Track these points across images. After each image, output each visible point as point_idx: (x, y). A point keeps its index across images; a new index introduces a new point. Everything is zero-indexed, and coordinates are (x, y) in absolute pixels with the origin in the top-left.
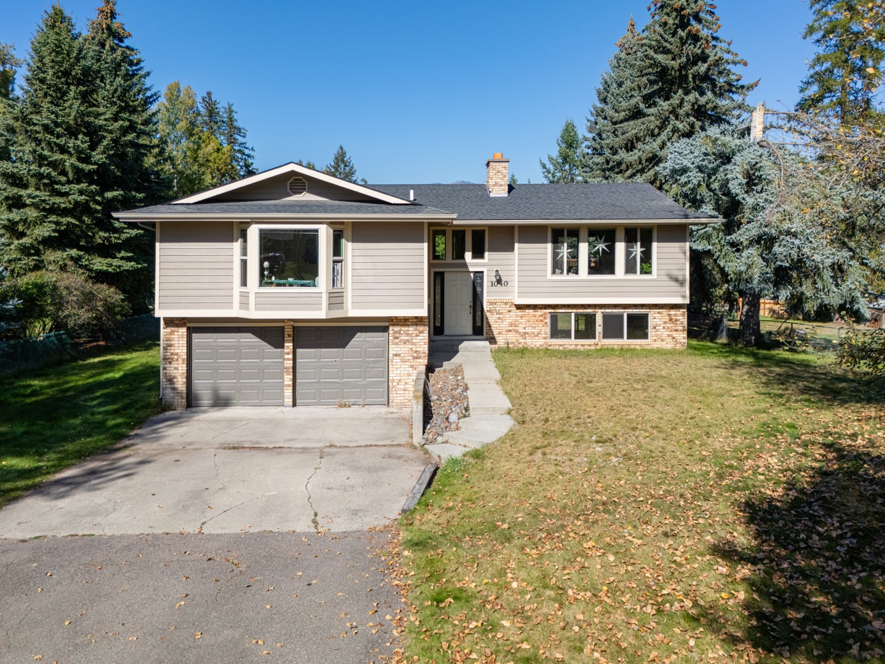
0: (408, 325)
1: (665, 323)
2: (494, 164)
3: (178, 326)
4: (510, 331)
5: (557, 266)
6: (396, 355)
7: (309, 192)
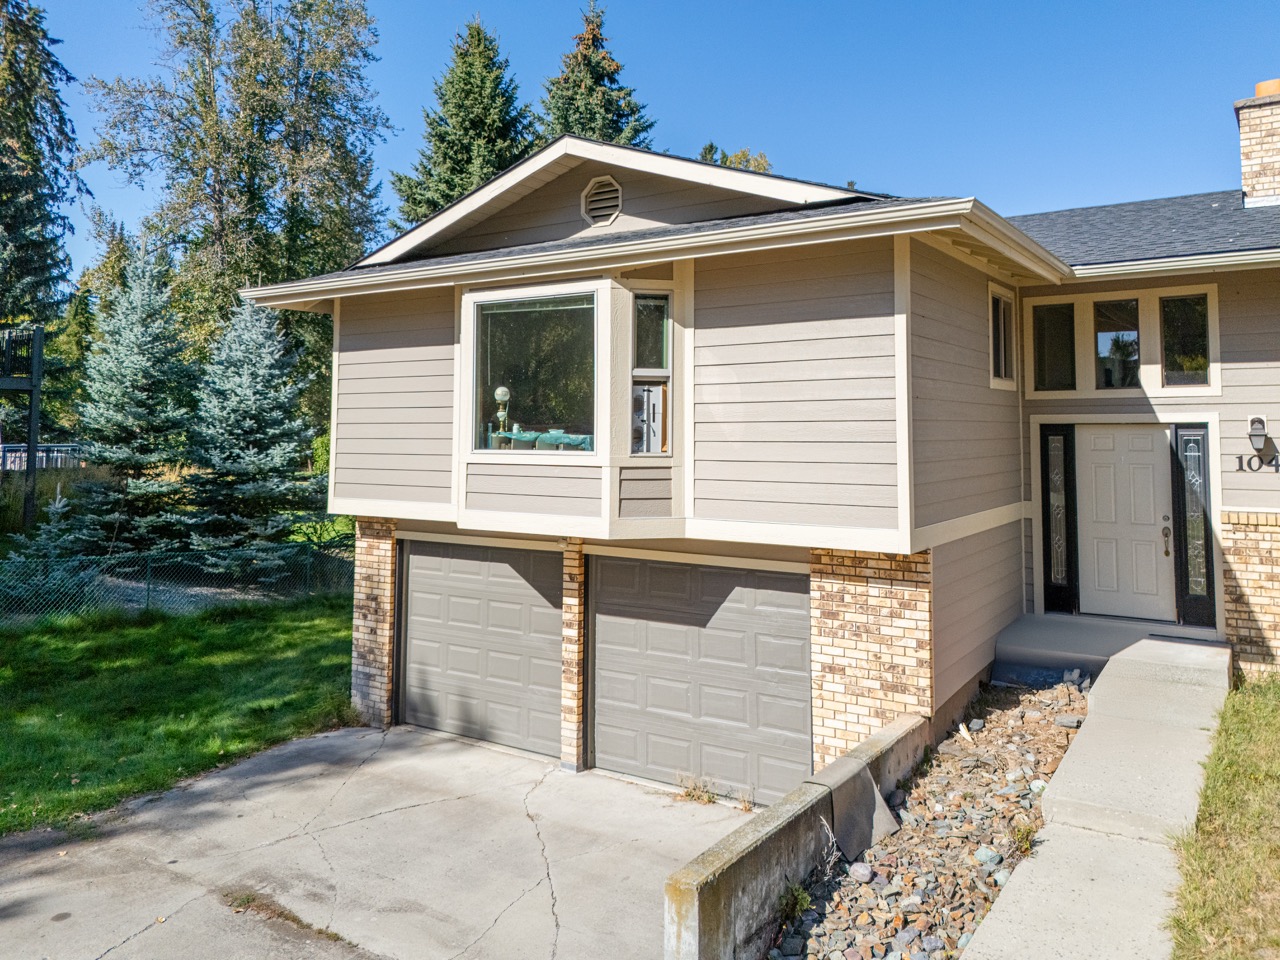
0: (867, 579)
2: (1256, 113)
3: (379, 535)
7: (626, 212)
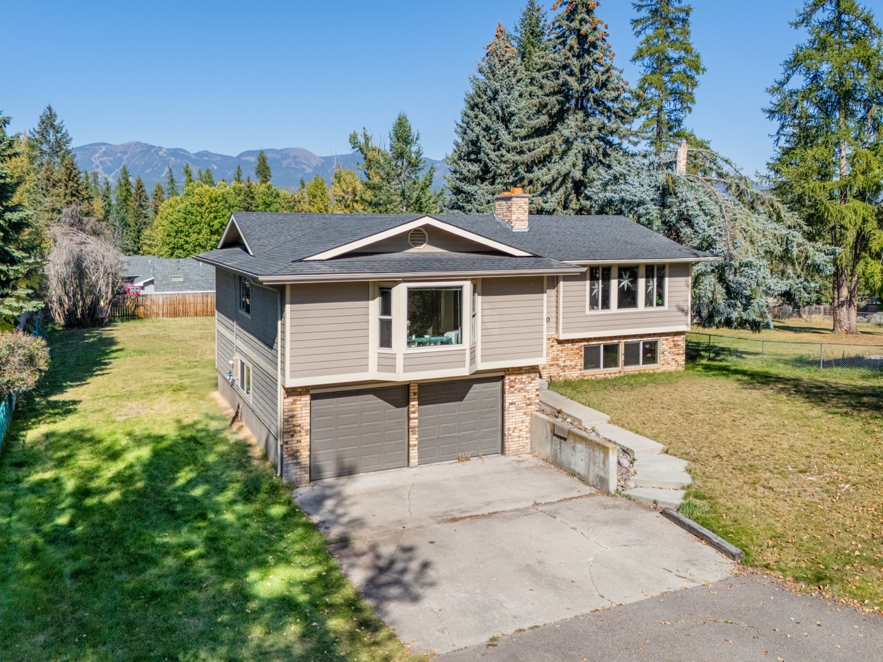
0: (522, 374)
1: (670, 348)
2: (517, 199)
3: (300, 394)
4: (552, 365)
5: (593, 303)
6: (512, 404)
7: (429, 244)
